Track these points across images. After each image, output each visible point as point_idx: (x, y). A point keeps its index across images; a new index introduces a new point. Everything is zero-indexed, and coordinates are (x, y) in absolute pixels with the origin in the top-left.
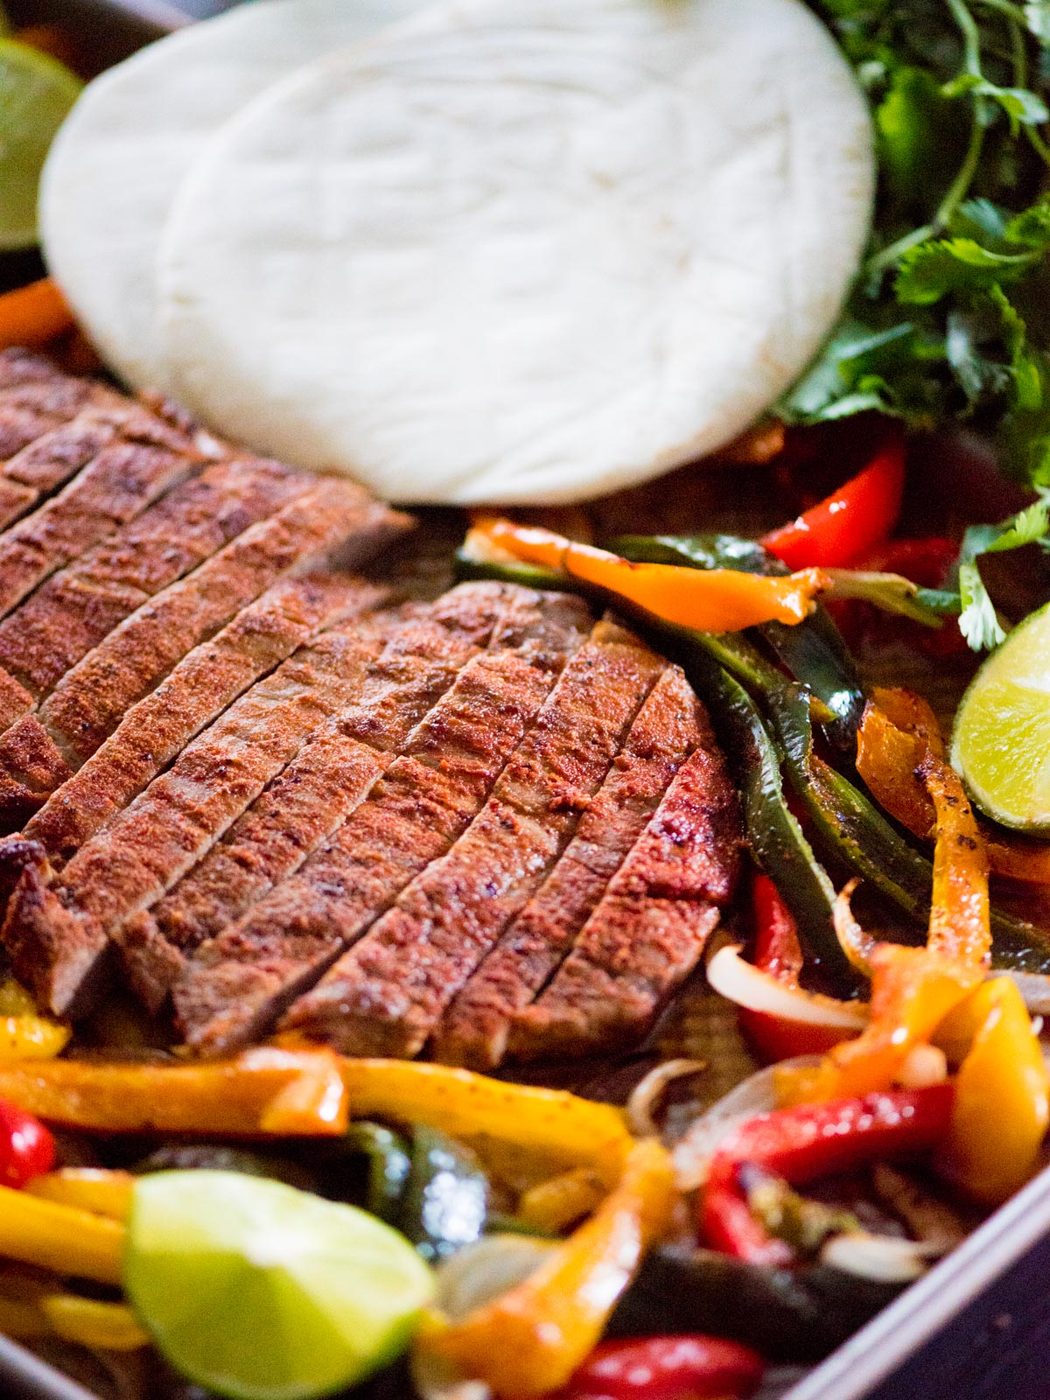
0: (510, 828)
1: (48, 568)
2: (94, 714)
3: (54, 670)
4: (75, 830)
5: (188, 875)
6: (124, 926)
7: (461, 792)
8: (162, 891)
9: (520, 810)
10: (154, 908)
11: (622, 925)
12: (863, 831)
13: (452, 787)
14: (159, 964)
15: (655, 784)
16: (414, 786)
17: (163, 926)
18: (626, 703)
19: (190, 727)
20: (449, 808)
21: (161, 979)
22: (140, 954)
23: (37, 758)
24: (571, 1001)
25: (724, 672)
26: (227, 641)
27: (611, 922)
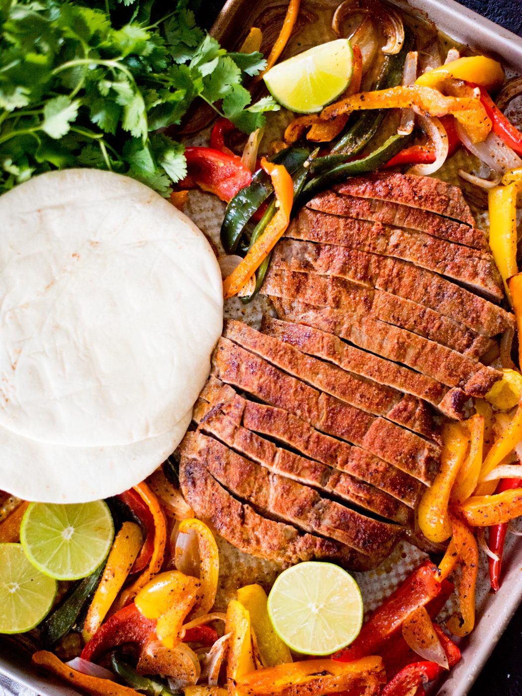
0: (397, 246)
1: (316, 433)
2: (381, 396)
3: (363, 415)
4: (435, 386)
5: (445, 344)
6: (474, 358)
7: (385, 265)
8: (454, 351)
9: (388, 244)
10: (462, 352)
11: (433, 200)
12: (358, 135)
13: (384, 268)
14: (482, 343)
15: (363, 202)
16: (388, 280)
17: (468, 346)
18: (329, 220)
19: (381, 362)
20: (393, 267)
21: (487, 342)
22: (481, 351)
23: (405, 409)
24: (462, 211)
25: (304, 190)
26: (340, 360)
27: (432, 204)
